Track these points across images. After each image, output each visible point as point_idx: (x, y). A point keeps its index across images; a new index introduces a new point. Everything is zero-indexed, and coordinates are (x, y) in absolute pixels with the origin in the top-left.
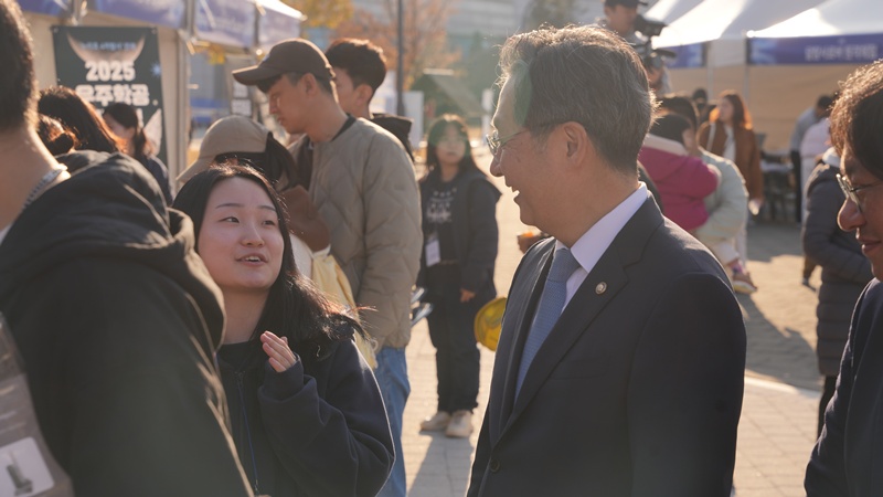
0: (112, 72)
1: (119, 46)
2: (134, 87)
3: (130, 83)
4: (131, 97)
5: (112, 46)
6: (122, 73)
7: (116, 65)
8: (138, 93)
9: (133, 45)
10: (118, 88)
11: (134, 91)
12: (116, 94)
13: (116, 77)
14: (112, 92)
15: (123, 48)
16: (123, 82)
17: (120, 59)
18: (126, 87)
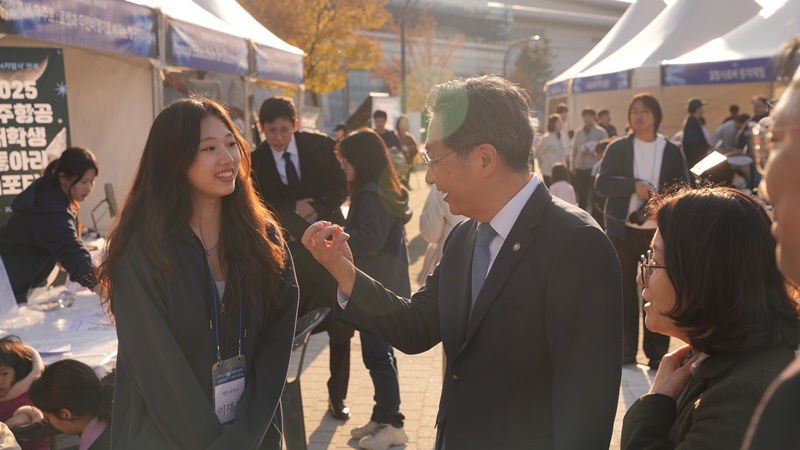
0: (13, 91)
1: (21, 66)
2: (36, 106)
3: (32, 102)
4: (34, 116)
5: (14, 66)
6: (23, 92)
7: (18, 85)
8: (42, 111)
9: (36, 65)
10: (19, 107)
11: (37, 109)
12: (16, 112)
13: (17, 95)
14: (13, 110)
15: (25, 67)
16: (25, 101)
17: (21, 79)
18: (29, 106)
